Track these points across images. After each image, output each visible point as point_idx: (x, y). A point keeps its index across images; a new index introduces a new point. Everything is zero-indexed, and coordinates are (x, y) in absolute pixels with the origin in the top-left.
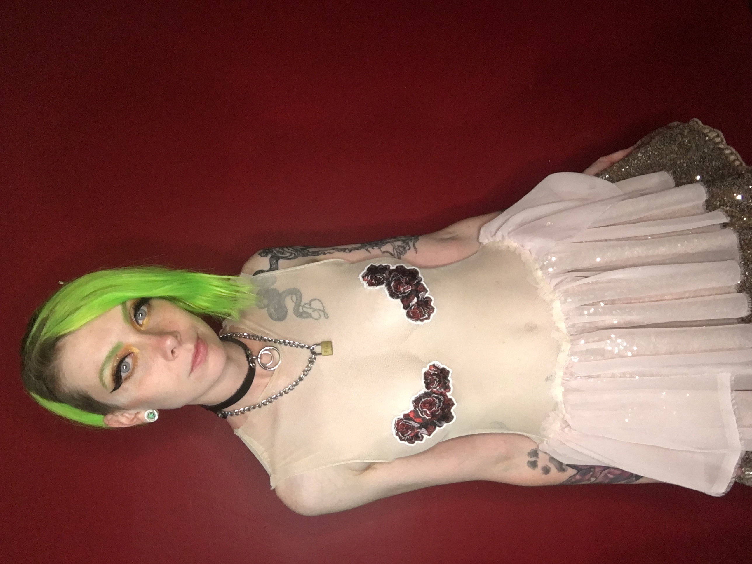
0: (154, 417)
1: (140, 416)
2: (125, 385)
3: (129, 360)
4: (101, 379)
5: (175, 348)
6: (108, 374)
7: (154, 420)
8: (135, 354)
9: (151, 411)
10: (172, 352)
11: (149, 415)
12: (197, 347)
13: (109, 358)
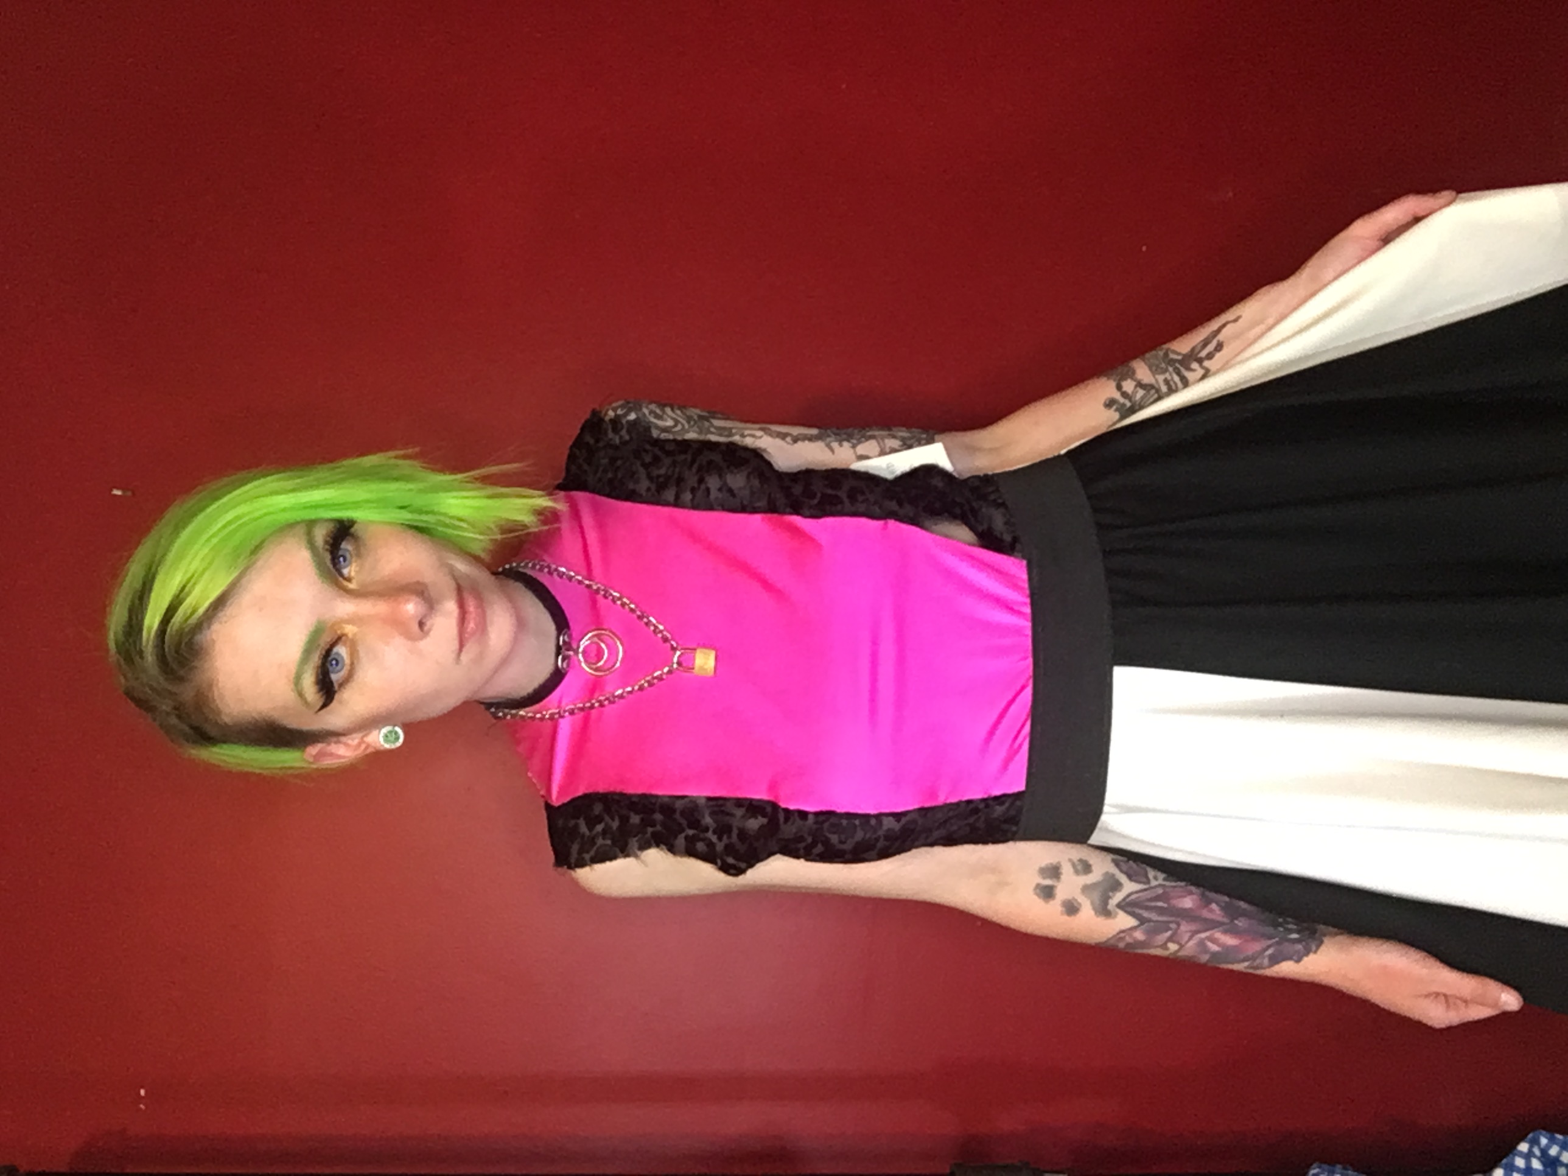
0: (397, 738)
1: (371, 740)
3: (340, 649)
4: (300, 694)
5: (423, 613)
7: (396, 744)
9: (389, 728)
10: (421, 625)
11: (387, 736)
12: (462, 605)
13: (305, 655)
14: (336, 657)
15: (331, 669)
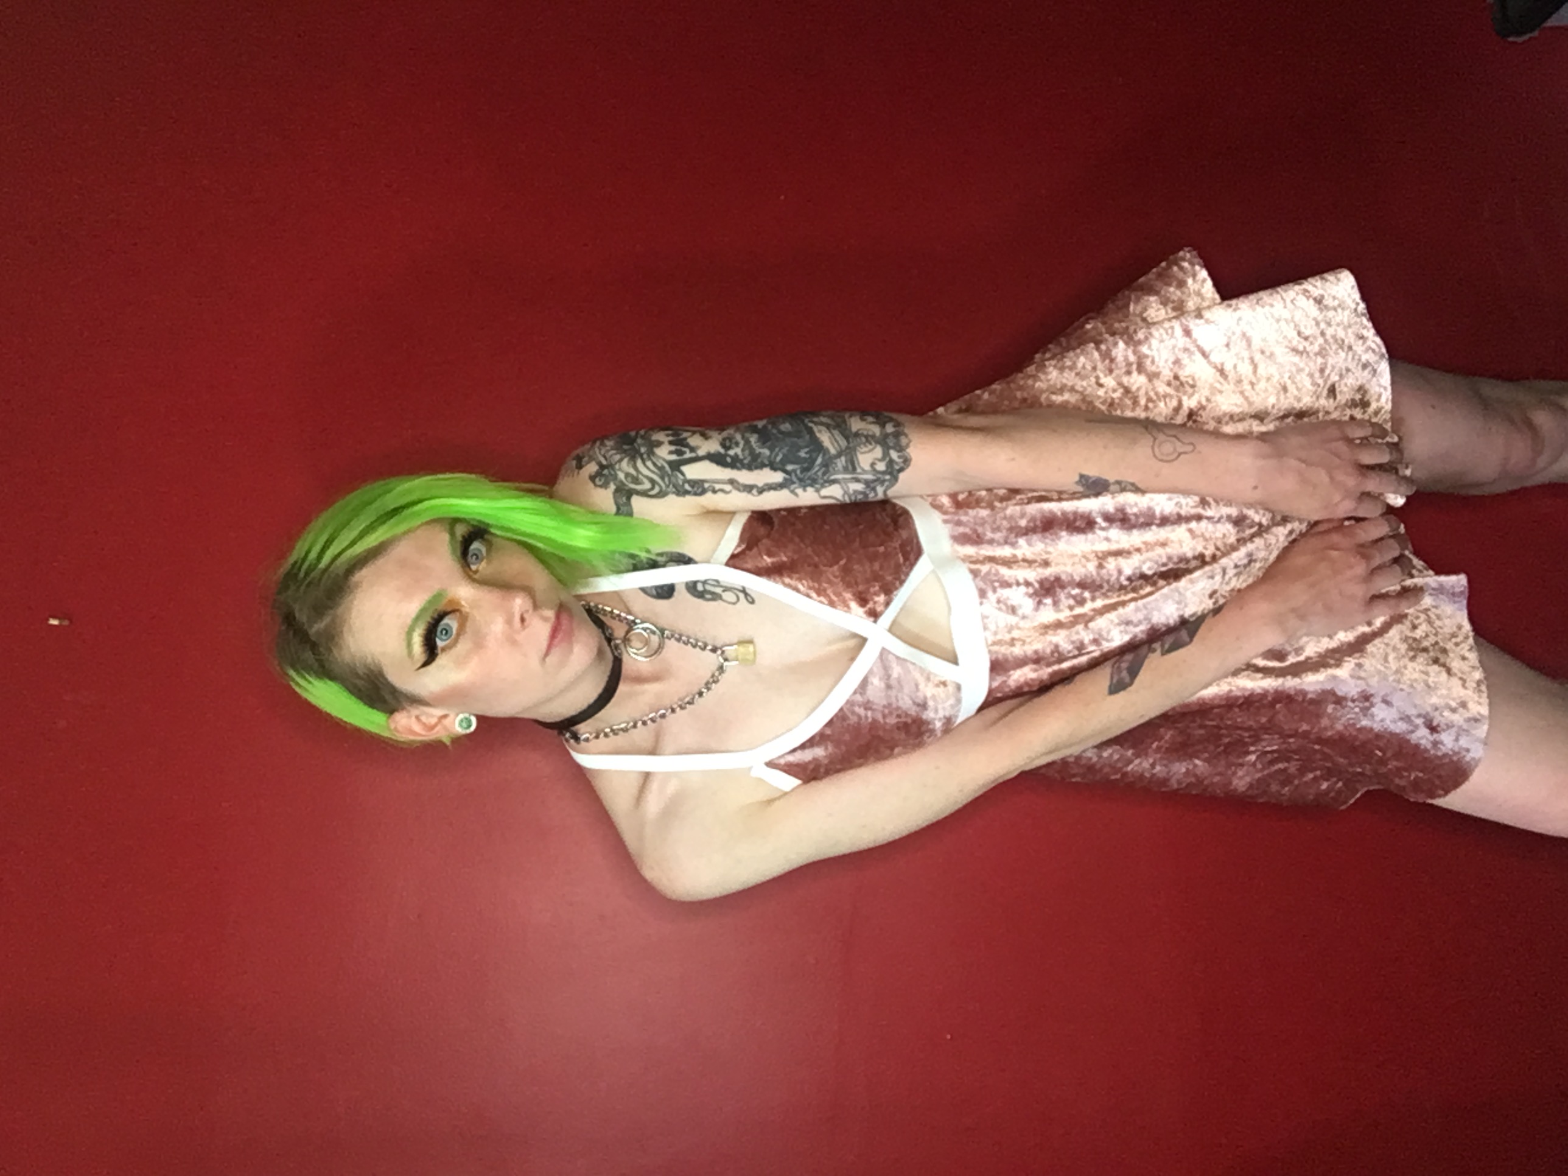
0: (469, 726)
1: (446, 722)
2: (441, 660)
3: (451, 622)
4: (409, 645)
5: (527, 611)
6: (418, 638)
7: (468, 731)
8: (464, 613)
9: (467, 715)
10: (523, 620)
11: (462, 721)
12: (558, 617)
13: (423, 611)
15: (439, 636)
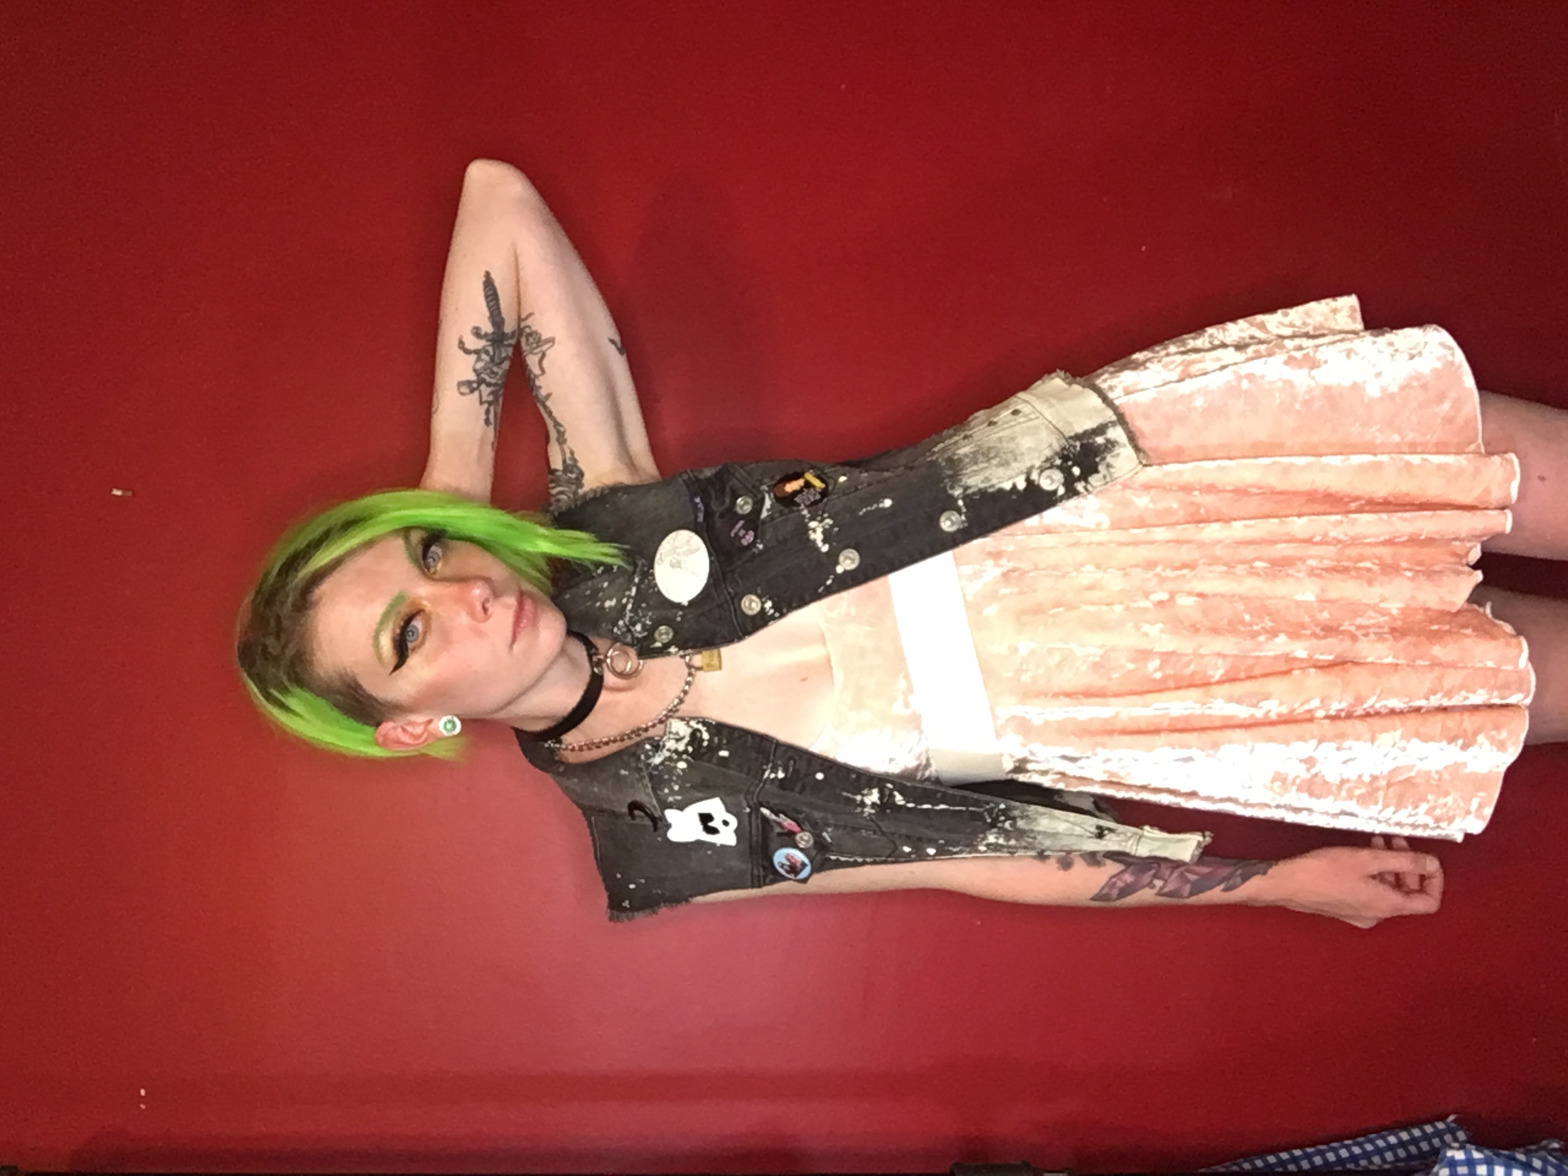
0: (455, 727)
1: (432, 727)
4: (376, 650)
6: (386, 642)
7: (454, 733)
8: (427, 613)
9: (450, 718)
11: (446, 724)
12: (520, 603)
14: (414, 630)
15: (408, 638)
